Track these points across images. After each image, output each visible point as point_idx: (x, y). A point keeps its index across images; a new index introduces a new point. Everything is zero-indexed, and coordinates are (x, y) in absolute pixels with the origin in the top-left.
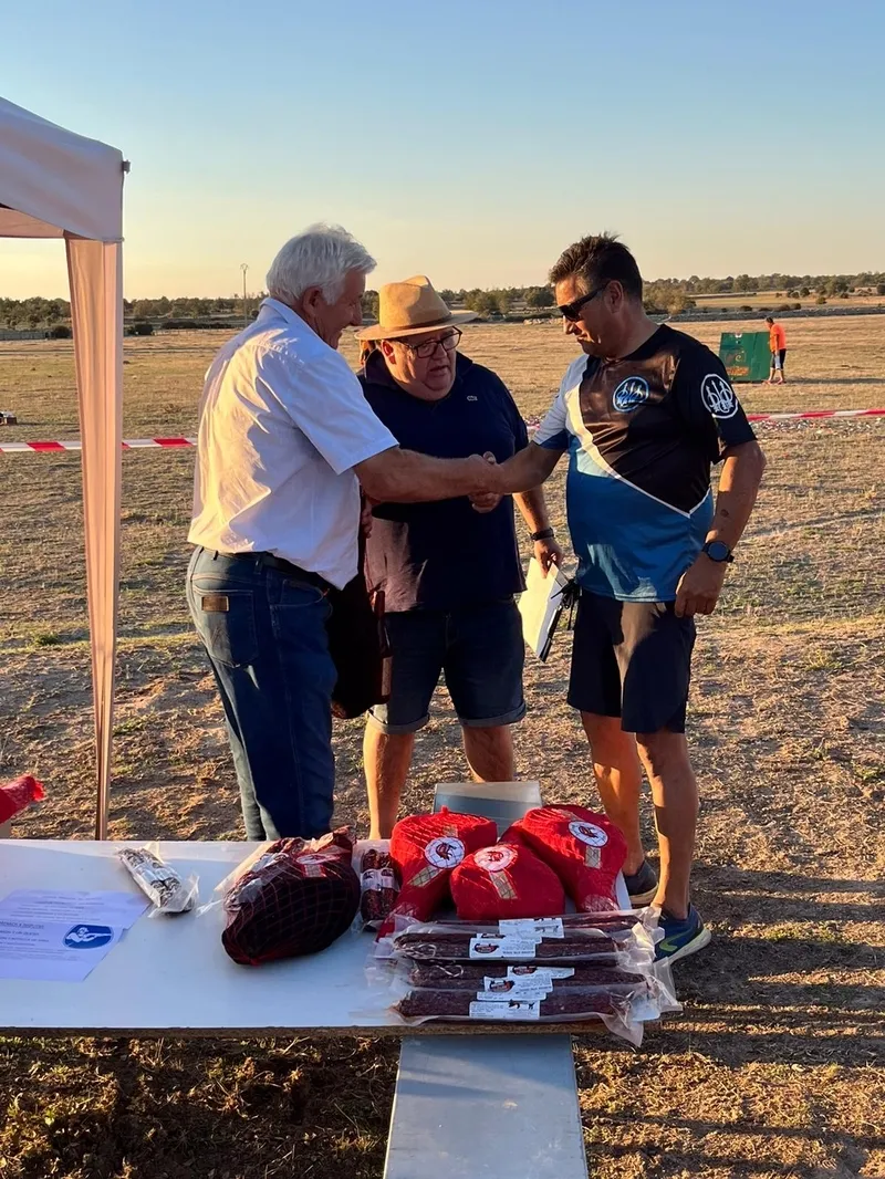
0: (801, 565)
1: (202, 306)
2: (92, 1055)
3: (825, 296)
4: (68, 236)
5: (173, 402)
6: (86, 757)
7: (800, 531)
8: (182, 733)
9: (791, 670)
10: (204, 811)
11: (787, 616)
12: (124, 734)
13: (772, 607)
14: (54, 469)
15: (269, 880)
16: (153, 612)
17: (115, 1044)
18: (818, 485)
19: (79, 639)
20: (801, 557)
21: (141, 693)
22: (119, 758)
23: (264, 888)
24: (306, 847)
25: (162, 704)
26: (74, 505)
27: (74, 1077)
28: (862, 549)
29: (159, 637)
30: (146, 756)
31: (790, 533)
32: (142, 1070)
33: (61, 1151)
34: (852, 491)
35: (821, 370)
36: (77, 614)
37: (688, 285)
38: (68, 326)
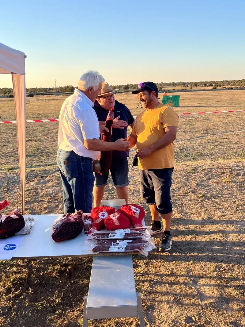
0: (186, 149)
1: (45, 90)
2: (22, 265)
3: (192, 87)
4: (12, 73)
5: (38, 113)
6: (19, 196)
7: (186, 141)
8: (42, 190)
9: (183, 173)
10: (47, 208)
11: (182, 161)
12: (28, 191)
13: (179, 159)
14: (10, 129)
15: (62, 223)
16: (35, 162)
17: (27, 262)
18: (190, 131)
19: (17, 169)
20: (186, 147)
21: (32, 181)
22: (27, 196)
23: (61, 224)
24: (71, 215)
25: (37, 184)
26: (15, 137)
27: (17, 270)
28: (200, 145)
29: (36, 168)
30: (33, 196)
31: (183, 142)
32: (34, 268)
33: (15, 286)
34: (198, 132)
35: (191, 104)
36: (16, 163)
37: (161, 84)
38: (13, 95)
